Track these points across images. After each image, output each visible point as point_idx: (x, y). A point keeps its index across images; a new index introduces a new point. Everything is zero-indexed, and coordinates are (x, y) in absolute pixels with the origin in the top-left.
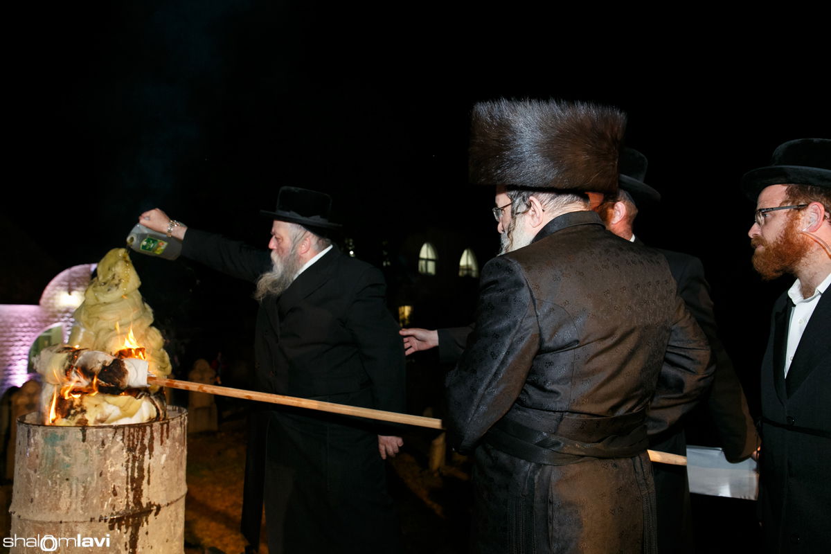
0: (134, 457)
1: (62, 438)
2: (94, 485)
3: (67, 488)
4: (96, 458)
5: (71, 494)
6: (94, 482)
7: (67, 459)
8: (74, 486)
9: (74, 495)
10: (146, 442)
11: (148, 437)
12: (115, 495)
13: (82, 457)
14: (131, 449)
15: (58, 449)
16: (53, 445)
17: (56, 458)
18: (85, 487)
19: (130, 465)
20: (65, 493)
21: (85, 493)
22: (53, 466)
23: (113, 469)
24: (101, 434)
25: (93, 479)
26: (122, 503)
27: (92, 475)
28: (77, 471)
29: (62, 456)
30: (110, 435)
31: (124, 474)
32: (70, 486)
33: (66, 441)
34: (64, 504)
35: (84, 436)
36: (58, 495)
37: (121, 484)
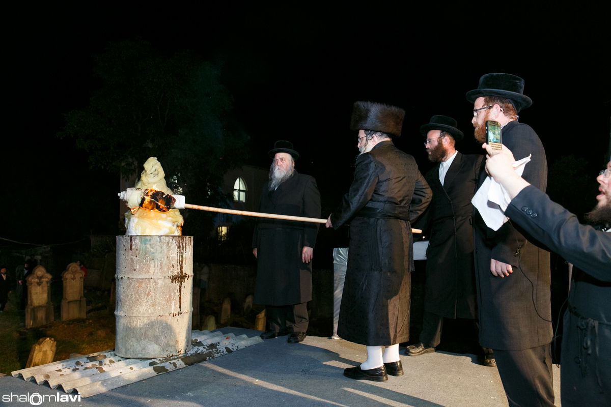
0: (180, 251)
1: (150, 241)
2: (165, 262)
3: (153, 263)
4: (165, 250)
5: (155, 265)
6: (165, 261)
7: (152, 250)
8: (156, 263)
9: (156, 266)
10: (184, 245)
11: (184, 242)
12: (173, 267)
13: (159, 249)
14: (179, 247)
15: (148, 246)
16: (145, 244)
17: (147, 250)
18: (161, 263)
19: (179, 254)
20: (152, 265)
21: (161, 265)
22: (146, 253)
23: (172, 256)
24: (167, 239)
25: (164, 259)
26: (176, 272)
27: (164, 258)
28: (157, 256)
29: (150, 249)
30: (171, 240)
31: (176, 258)
32: (154, 262)
33: (152, 242)
34: (152, 270)
35: (160, 240)
36: (149, 266)
37: (175, 263)
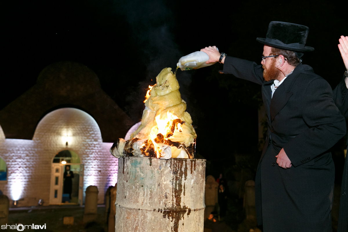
0: (176, 177)
1: (140, 163)
2: (155, 190)
3: (142, 191)
4: (157, 175)
5: (144, 194)
6: (156, 189)
7: (142, 175)
8: (146, 190)
9: (145, 195)
10: (183, 169)
11: (184, 167)
12: (166, 198)
13: (149, 175)
14: (175, 173)
15: (138, 169)
16: (136, 167)
17: (137, 174)
18: (151, 191)
19: (174, 182)
20: (141, 194)
21: (151, 195)
22: (136, 178)
23: (165, 183)
24: (159, 163)
25: (155, 187)
26: (170, 203)
27: (155, 185)
28: (148, 182)
29: (140, 173)
30: (164, 163)
31: (171, 186)
32: (144, 190)
33: (142, 165)
34: (141, 199)
35: (151, 162)
36: (138, 194)
37: (169, 191)
